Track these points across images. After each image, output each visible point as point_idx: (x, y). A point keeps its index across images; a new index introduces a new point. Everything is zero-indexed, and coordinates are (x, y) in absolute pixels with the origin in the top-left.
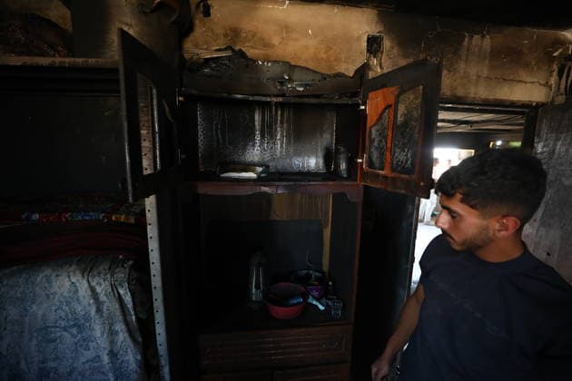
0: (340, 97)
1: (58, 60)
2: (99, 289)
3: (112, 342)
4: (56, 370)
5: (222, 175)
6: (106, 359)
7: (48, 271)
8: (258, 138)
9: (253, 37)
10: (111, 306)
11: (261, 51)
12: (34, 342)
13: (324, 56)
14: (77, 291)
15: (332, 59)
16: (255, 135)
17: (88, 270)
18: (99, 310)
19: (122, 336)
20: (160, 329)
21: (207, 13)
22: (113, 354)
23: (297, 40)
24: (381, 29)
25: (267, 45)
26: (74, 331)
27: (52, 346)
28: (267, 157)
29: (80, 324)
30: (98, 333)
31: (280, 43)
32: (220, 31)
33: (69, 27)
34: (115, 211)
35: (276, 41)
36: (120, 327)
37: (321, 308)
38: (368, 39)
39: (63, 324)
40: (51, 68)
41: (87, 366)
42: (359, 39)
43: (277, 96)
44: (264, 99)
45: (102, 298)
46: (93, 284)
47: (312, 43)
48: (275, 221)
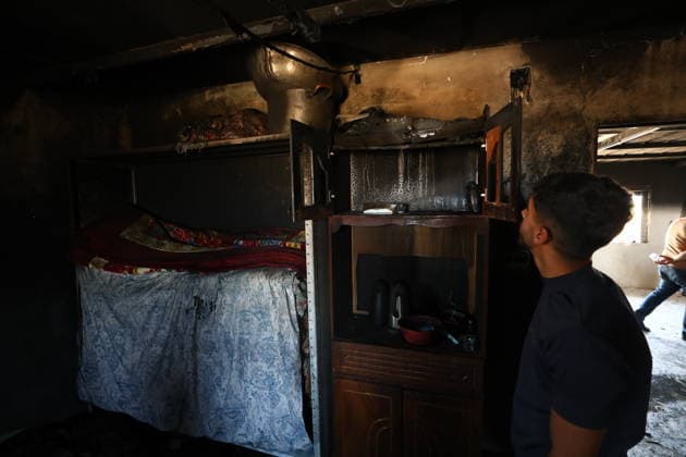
0: (461, 139)
1: (259, 138)
2: (275, 289)
3: (280, 327)
4: (248, 340)
5: (365, 212)
6: (276, 338)
7: (247, 274)
8: (401, 180)
9: (396, 93)
10: (281, 301)
11: (404, 104)
12: (238, 320)
13: (465, 99)
14: (262, 289)
15: (473, 99)
16: (398, 178)
17: (269, 275)
18: (274, 303)
19: (287, 324)
20: (312, 326)
21: (358, 81)
22: (281, 336)
23: (436, 89)
24: (528, 61)
25: (408, 97)
26: (260, 315)
27: (247, 324)
28: (410, 197)
29: (262, 312)
30: (272, 319)
31: (421, 94)
32: (368, 93)
33: (266, 110)
34: (288, 239)
35: (416, 93)
36: (286, 317)
37: (455, 341)
38: (512, 74)
39: (254, 310)
40: (257, 143)
41: (265, 342)
42: (502, 75)
43: (404, 144)
44: (393, 148)
45: (277, 295)
46: (272, 284)
47: (451, 88)
48: (417, 257)
